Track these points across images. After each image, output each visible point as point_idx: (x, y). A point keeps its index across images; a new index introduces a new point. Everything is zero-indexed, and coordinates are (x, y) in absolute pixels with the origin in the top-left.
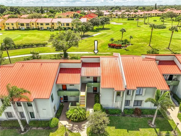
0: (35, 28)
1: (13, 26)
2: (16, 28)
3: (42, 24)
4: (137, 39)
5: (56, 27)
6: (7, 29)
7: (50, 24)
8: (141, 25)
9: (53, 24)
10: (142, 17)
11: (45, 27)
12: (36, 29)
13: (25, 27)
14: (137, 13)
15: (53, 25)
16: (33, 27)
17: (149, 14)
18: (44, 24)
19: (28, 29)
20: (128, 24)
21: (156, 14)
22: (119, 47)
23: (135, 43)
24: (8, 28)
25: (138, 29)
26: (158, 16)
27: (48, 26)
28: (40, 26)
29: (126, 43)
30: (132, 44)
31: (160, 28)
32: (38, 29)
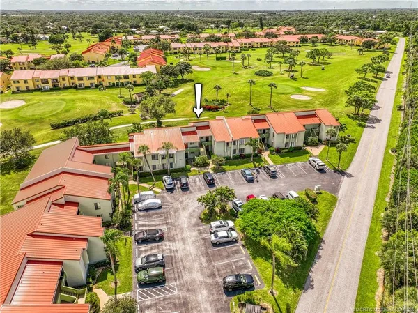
0: (67, 85)
1: (27, 85)
2: (32, 87)
3: (80, 79)
4: (235, 97)
5: (106, 83)
6: (16, 90)
7: (96, 78)
8: (239, 69)
9: (99, 77)
10: (239, 50)
11: (87, 83)
12: (71, 87)
13: (50, 85)
14: (230, 44)
15: (100, 80)
16: (64, 84)
17: (250, 44)
18: (85, 79)
19: (56, 88)
20: (218, 68)
21: (261, 43)
22: (216, 109)
23: (234, 102)
24: (17, 88)
25: (235, 79)
26: (265, 47)
27: (91, 81)
28: (77, 83)
29: (223, 103)
30: (230, 105)
31: (264, 76)
32: (75, 88)
